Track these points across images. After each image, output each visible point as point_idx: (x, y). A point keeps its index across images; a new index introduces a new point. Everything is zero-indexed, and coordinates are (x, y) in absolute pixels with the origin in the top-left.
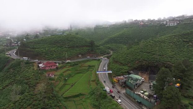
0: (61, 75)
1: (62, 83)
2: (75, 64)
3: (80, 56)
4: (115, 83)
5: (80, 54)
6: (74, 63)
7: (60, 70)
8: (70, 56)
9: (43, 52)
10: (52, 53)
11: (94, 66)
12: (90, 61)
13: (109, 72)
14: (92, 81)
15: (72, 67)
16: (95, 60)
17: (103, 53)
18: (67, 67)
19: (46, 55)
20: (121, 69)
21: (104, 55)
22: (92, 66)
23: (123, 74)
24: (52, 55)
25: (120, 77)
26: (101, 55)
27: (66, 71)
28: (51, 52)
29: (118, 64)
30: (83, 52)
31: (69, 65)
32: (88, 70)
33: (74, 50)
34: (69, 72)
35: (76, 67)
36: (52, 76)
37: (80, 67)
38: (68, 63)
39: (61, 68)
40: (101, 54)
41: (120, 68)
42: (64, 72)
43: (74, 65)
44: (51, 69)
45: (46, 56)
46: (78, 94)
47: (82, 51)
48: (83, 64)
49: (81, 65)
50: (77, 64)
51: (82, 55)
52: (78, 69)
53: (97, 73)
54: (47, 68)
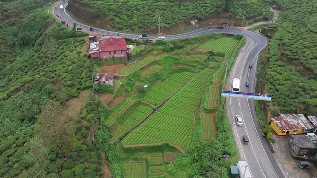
0: (136, 75)
1: (131, 101)
2: (177, 47)
3: (194, 23)
4: (273, 142)
5: (194, 18)
6: (174, 43)
7: (135, 61)
8: (170, 22)
9: (110, 10)
10: (129, 13)
11: (223, 55)
12: (216, 39)
13: (261, 98)
14: (205, 110)
15: (166, 55)
16: (230, 35)
17: (252, 18)
18: (156, 53)
19: (116, 16)
20: (304, 90)
21: (256, 21)
22: (219, 55)
23: (306, 109)
24: (130, 17)
25: (295, 122)
26: (248, 22)
27: (149, 66)
28: (129, 10)
29: (293, 67)
30: (203, 13)
31: (161, 47)
32: (204, 65)
33: (182, 7)
34: (157, 66)
35: (177, 54)
36: (107, 82)
37: (188, 54)
38: (160, 43)
39: (140, 55)
40: (248, 18)
41: (301, 84)
42: (142, 69)
43: (172, 50)
44: (113, 58)
45: (117, 20)
46: (160, 144)
47: (202, 9)
48: (196, 46)
49: (191, 50)
50: (182, 47)
51: (200, 20)
52: (182, 61)
53: (223, 94)
54: (105, 57)
